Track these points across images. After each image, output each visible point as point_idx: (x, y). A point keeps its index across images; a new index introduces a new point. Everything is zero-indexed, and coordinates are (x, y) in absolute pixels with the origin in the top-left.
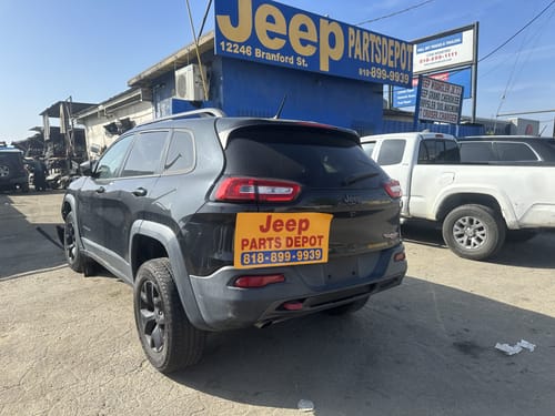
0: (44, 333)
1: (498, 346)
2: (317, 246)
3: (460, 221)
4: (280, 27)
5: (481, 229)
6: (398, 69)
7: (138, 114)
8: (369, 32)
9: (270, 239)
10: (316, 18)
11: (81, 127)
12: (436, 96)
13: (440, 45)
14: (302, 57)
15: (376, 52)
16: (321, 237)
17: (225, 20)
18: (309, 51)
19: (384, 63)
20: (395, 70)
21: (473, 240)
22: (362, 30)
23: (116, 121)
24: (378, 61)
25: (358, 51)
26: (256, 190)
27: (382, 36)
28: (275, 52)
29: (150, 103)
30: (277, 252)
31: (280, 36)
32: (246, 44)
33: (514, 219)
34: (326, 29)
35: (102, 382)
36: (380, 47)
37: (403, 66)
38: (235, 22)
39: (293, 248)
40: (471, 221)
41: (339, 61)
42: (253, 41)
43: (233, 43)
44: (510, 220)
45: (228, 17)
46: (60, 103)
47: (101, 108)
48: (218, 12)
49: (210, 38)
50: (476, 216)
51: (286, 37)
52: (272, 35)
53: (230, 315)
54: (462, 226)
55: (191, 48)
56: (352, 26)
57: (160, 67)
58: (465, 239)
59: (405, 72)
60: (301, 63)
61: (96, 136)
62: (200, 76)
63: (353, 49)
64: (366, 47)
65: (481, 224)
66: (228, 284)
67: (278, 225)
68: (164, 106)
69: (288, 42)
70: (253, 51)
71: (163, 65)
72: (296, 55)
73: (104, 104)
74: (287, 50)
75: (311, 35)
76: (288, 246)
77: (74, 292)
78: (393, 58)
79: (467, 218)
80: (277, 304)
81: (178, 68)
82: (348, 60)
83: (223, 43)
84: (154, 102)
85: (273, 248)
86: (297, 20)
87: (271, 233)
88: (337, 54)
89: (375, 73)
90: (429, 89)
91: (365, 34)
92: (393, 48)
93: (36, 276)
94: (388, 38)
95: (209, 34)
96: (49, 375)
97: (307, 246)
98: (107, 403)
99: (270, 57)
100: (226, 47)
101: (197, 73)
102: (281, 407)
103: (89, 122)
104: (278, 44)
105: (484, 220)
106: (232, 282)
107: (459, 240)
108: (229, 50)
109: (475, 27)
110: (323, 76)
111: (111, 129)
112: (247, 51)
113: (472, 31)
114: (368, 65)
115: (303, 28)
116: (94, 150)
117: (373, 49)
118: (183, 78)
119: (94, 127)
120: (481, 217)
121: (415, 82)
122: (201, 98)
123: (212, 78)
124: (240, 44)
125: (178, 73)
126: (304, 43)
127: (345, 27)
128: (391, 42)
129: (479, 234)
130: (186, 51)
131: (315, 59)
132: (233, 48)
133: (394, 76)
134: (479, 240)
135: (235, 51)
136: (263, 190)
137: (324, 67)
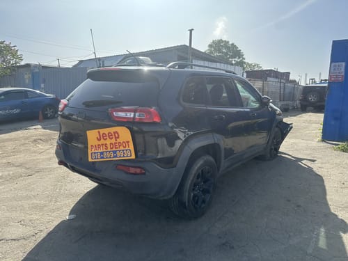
2: (127, 148)
9: (103, 145)
16: (128, 142)
30: (106, 152)
39: (114, 149)
67: (104, 136)
76: (111, 148)
85: (104, 150)
87: (102, 141)
97: (122, 148)
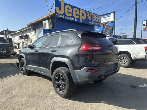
0: (25, 90)
1: (140, 86)
3: (121, 58)
4: (71, 11)
5: (126, 60)
6: (98, 22)
7: (29, 33)
8: (91, 13)
10: (79, 9)
11: (11, 37)
12: (107, 29)
13: (106, 17)
14: (76, 19)
15: (93, 18)
17: (57, 9)
18: (78, 17)
19: (95, 21)
20: (97, 22)
21: (124, 63)
22: (90, 12)
23: (22, 35)
24: (94, 20)
25: (89, 17)
26: (92, 48)
27: (94, 14)
28: (70, 17)
29: (34, 30)
31: (71, 13)
32: (63, 15)
33: (134, 57)
34: (81, 12)
35: (48, 101)
36: (94, 16)
37: (99, 21)
38: (60, 9)
40: (123, 58)
41: (85, 20)
42: (64, 14)
43: (59, 14)
44: (133, 57)
45: (58, 8)
46: (4, 30)
47: (18, 32)
48: (56, 6)
49: (53, 13)
50: (125, 57)
51: (72, 13)
52: (69, 13)
53: (87, 79)
54: (121, 59)
55: (48, 16)
56: (87, 11)
57: (38, 20)
58: (122, 62)
59: (100, 23)
60: (76, 20)
61: (16, 39)
62: (50, 23)
63: (88, 17)
64: (91, 16)
65: (126, 59)
66: (86, 72)
68: (38, 31)
69: (73, 15)
70: (64, 17)
71: (39, 20)
72: (75, 18)
73: (19, 30)
74: (72, 17)
75: (78, 13)
77: (27, 80)
78: (97, 19)
79: (122, 57)
80: (98, 76)
81: (43, 21)
82: (87, 20)
83: (57, 14)
84: (35, 30)
86: (75, 9)
88: (84, 18)
89: (93, 23)
90: (105, 27)
91: (90, 13)
92: (97, 17)
93: (13, 77)
94: (96, 14)
95: (53, 12)
96: (32, 100)
98: (52, 106)
99: (68, 18)
100: (58, 15)
101: (49, 22)
102: (98, 103)
103: (14, 36)
104: (70, 15)
105: (127, 58)
106: (87, 71)
107: (120, 63)
108: (58, 16)
109: (114, 12)
110: (81, 24)
111: (21, 38)
112: (63, 17)
113: (113, 13)
114: (91, 21)
115: (76, 11)
116: (15, 43)
117: (92, 17)
118: (45, 23)
119: (15, 37)
120: (126, 57)
121: (102, 25)
122: (50, 29)
123: (53, 24)
124: (61, 15)
125: (43, 22)
126: (76, 15)
127: (86, 11)
128: (96, 15)
129: (125, 61)
130: (46, 16)
131: (79, 19)
132: (59, 16)
133: (97, 24)
134: (126, 63)
135: (60, 17)
136: (94, 48)
137: (81, 21)
